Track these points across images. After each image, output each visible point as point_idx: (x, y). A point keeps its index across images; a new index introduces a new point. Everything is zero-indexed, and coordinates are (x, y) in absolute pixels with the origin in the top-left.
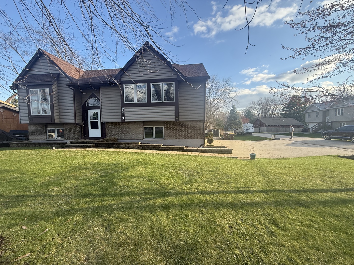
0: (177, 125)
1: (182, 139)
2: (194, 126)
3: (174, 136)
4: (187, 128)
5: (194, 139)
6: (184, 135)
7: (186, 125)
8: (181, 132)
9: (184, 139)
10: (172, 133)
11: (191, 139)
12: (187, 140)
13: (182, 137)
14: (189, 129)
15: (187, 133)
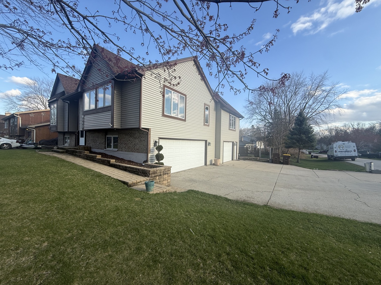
0: (127, 135)
1: (130, 152)
2: (140, 136)
3: (125, 147)
4: (135, 139)
5: (139, 152)
6: (132, 146)
7: (133, 135)
8: (129, 143)
9: (132, 152)
10: (123, 144)
11: (137, 152)
12: (134, 153)
13: (130, 149)
14: (136, 140)
15: (134, 144)
